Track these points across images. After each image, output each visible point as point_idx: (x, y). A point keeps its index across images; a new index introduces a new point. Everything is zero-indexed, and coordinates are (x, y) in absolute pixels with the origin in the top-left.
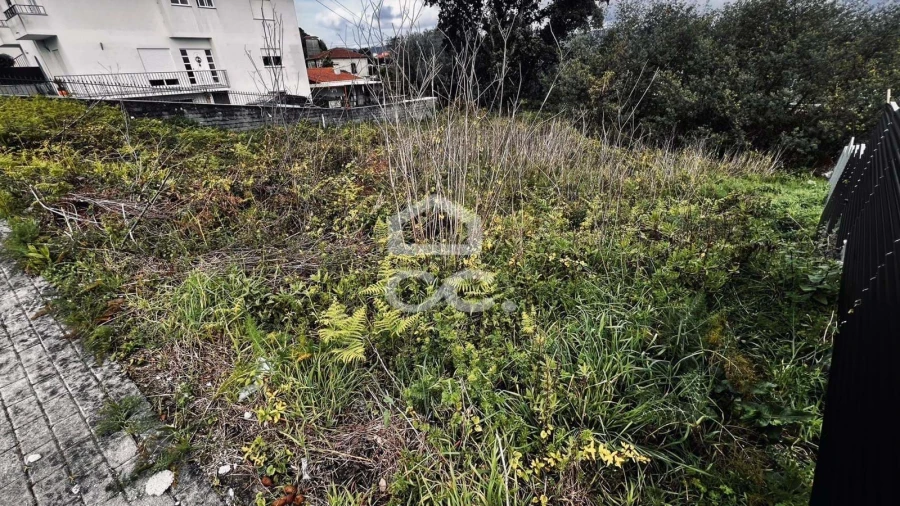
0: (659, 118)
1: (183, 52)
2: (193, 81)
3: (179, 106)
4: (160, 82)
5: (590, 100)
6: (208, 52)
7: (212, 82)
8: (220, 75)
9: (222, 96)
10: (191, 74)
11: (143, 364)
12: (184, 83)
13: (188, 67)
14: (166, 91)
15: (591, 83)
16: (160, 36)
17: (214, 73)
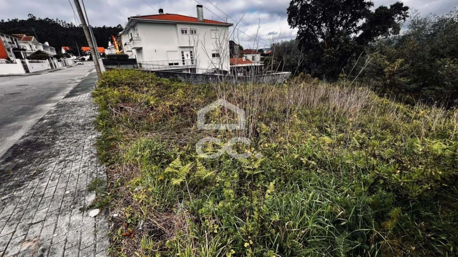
0: (437, 88)
1: (182, 52)
2: (184, 64)
3: (176, 73)
4: (172, 64)
5: (385, 76)
6: (191, 52)
7: (191, 64)
8: (194, 62)
9: (193, 70)
10: (183, 61)
11: (113, 169)
12: (181, 65)
13: (183, 58)
14: (173, 68)
15: (386, 66)
16: (175, 47)
17: (192, 60)
